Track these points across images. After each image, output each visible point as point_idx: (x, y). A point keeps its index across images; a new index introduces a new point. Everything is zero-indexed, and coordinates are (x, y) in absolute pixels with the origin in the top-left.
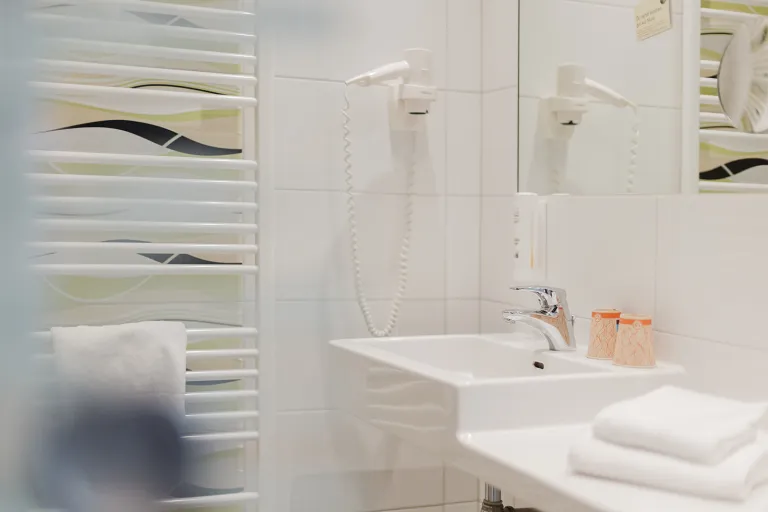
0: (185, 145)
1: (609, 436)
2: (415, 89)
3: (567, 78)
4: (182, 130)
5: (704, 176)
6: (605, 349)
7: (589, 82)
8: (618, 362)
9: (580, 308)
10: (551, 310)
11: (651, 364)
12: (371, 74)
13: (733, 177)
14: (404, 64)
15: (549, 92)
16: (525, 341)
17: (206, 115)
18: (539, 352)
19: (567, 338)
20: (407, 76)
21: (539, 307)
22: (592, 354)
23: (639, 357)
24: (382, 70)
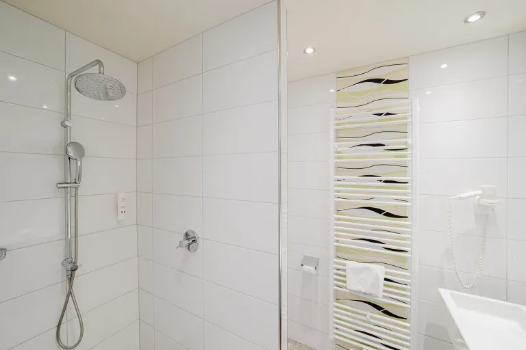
0: (388, 215)
4: (387, 211)
12: (462, 196)
17: (395, 206)
24: (466, 194)
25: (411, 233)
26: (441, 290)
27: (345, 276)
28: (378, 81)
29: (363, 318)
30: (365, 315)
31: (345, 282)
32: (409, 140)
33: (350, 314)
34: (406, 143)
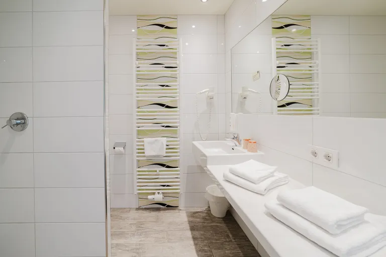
0: (168, 107)
1: (233, 172)
2: (210, 94)
3: (244, 89)
4: (167, 104)
5: (278, 107)
6: (246, 147)
7: (249, 89)
8: (249, 151)
9: (242, 137)
10: (236, 138)
11: (257, 152)
12: (201, 92)
13: (287, 106)
14: (208, 90)
15: (240, 92)
16: (231, 143)
17: (171, 101)
18: (233, 146)
19: (239, 144)
20: (209, 91)
21: (233, 137)
22: (244, 148)
23: (253, 150)
24: (203, 91)
25: (179, 115)
26: (194, 142)
27: (143, 149)
28: (162, 26)
29: (156, 173)
30: (156, 171)
31: (144, 153)
32: (178, 62)
33: (147, 173)
34: (176, 63)
